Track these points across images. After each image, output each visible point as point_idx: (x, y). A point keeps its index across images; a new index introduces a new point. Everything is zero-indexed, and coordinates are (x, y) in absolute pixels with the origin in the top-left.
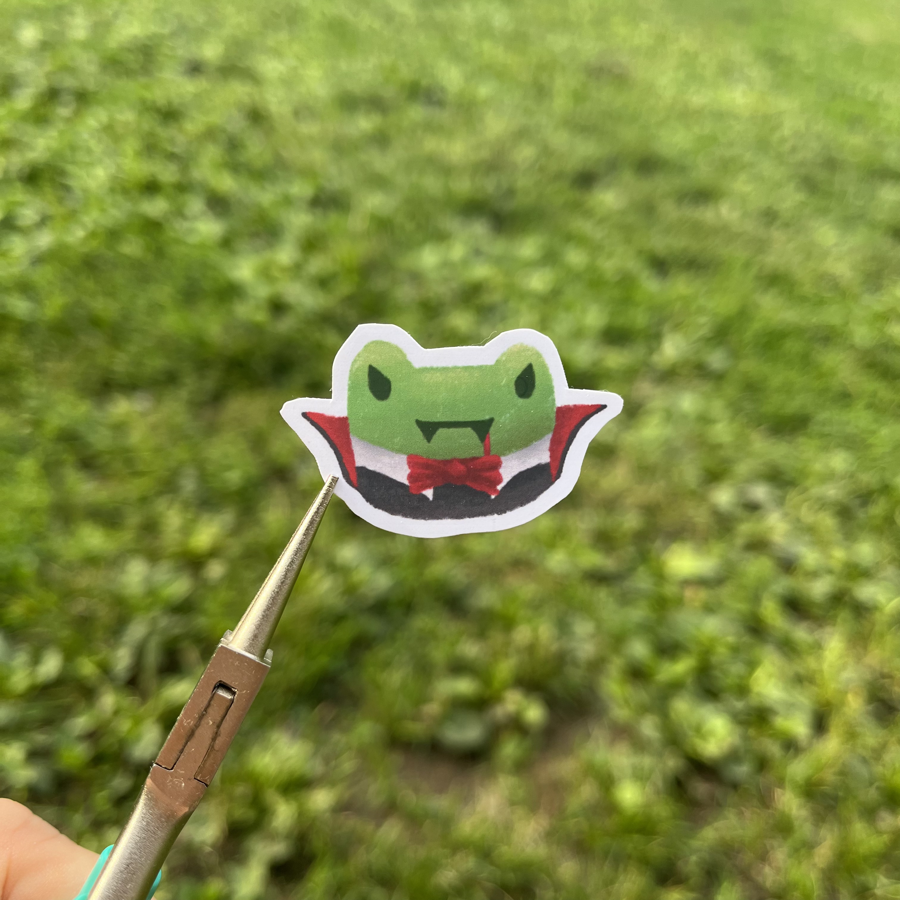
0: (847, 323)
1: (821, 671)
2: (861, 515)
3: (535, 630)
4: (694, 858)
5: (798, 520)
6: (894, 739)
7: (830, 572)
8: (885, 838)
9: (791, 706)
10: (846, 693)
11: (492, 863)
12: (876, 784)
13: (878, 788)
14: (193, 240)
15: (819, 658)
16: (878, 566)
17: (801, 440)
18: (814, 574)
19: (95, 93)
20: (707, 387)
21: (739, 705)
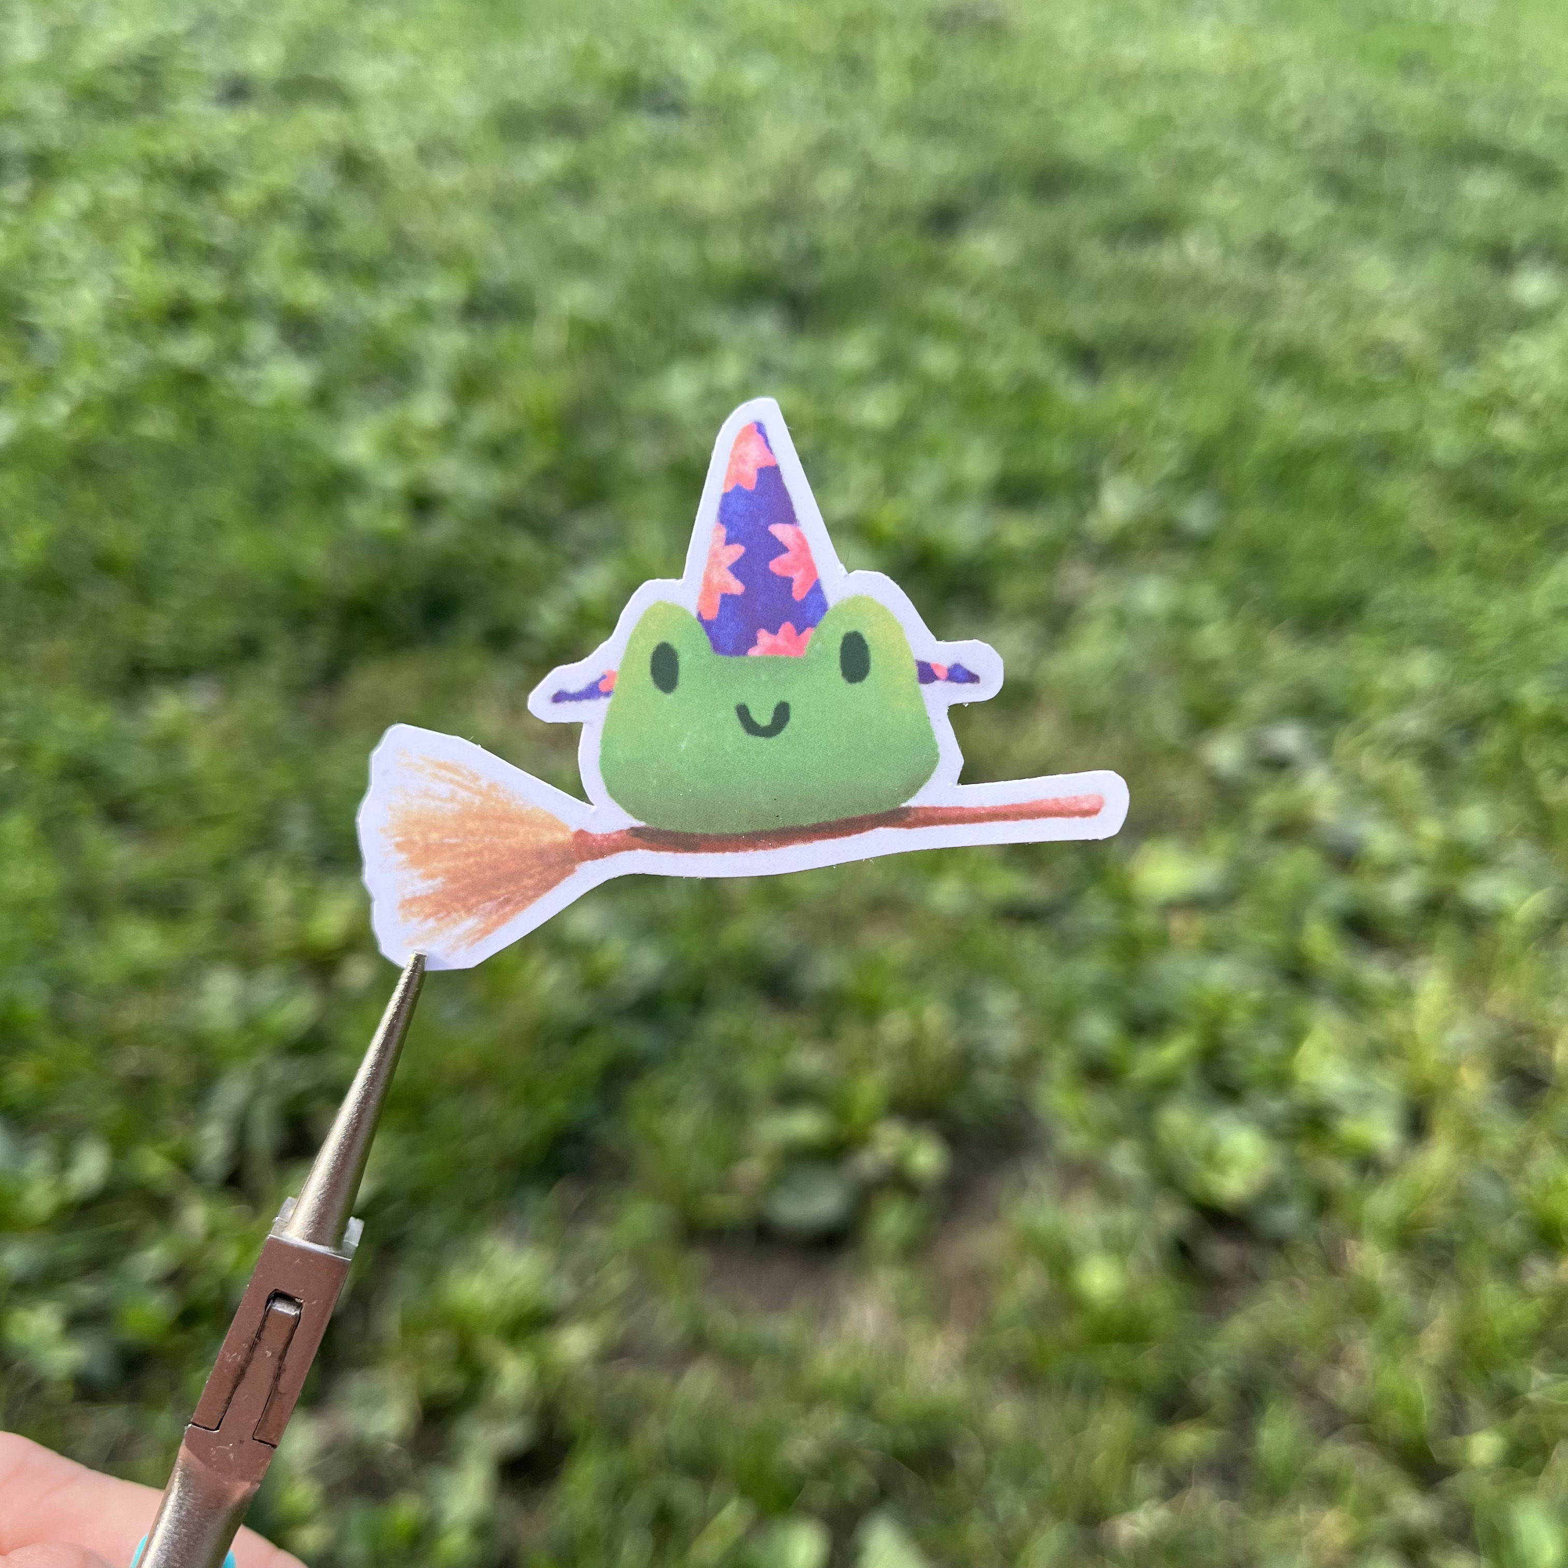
0: (1419, 426)
1: (1412, 1034)
2: (1465, 757)
3: (916, 1016)
4: (1217, 1372)
5: (1357, 778)
6: (1542, 1134)
7: (1418, 861)
8: (1539, 1303)
9: (1365, 1099)
10: (1457, 1066)
11: (876, 1419)
12: (1518, 1214)
13: (1520, 1221)
14: (263, 399)
15: (1409, 1011)
16: (1499, 843)
17: (1352, 638)
18: (1391, 869)
19: (63, 155)
20: (1184, 563)
21: (1276, 1107)
